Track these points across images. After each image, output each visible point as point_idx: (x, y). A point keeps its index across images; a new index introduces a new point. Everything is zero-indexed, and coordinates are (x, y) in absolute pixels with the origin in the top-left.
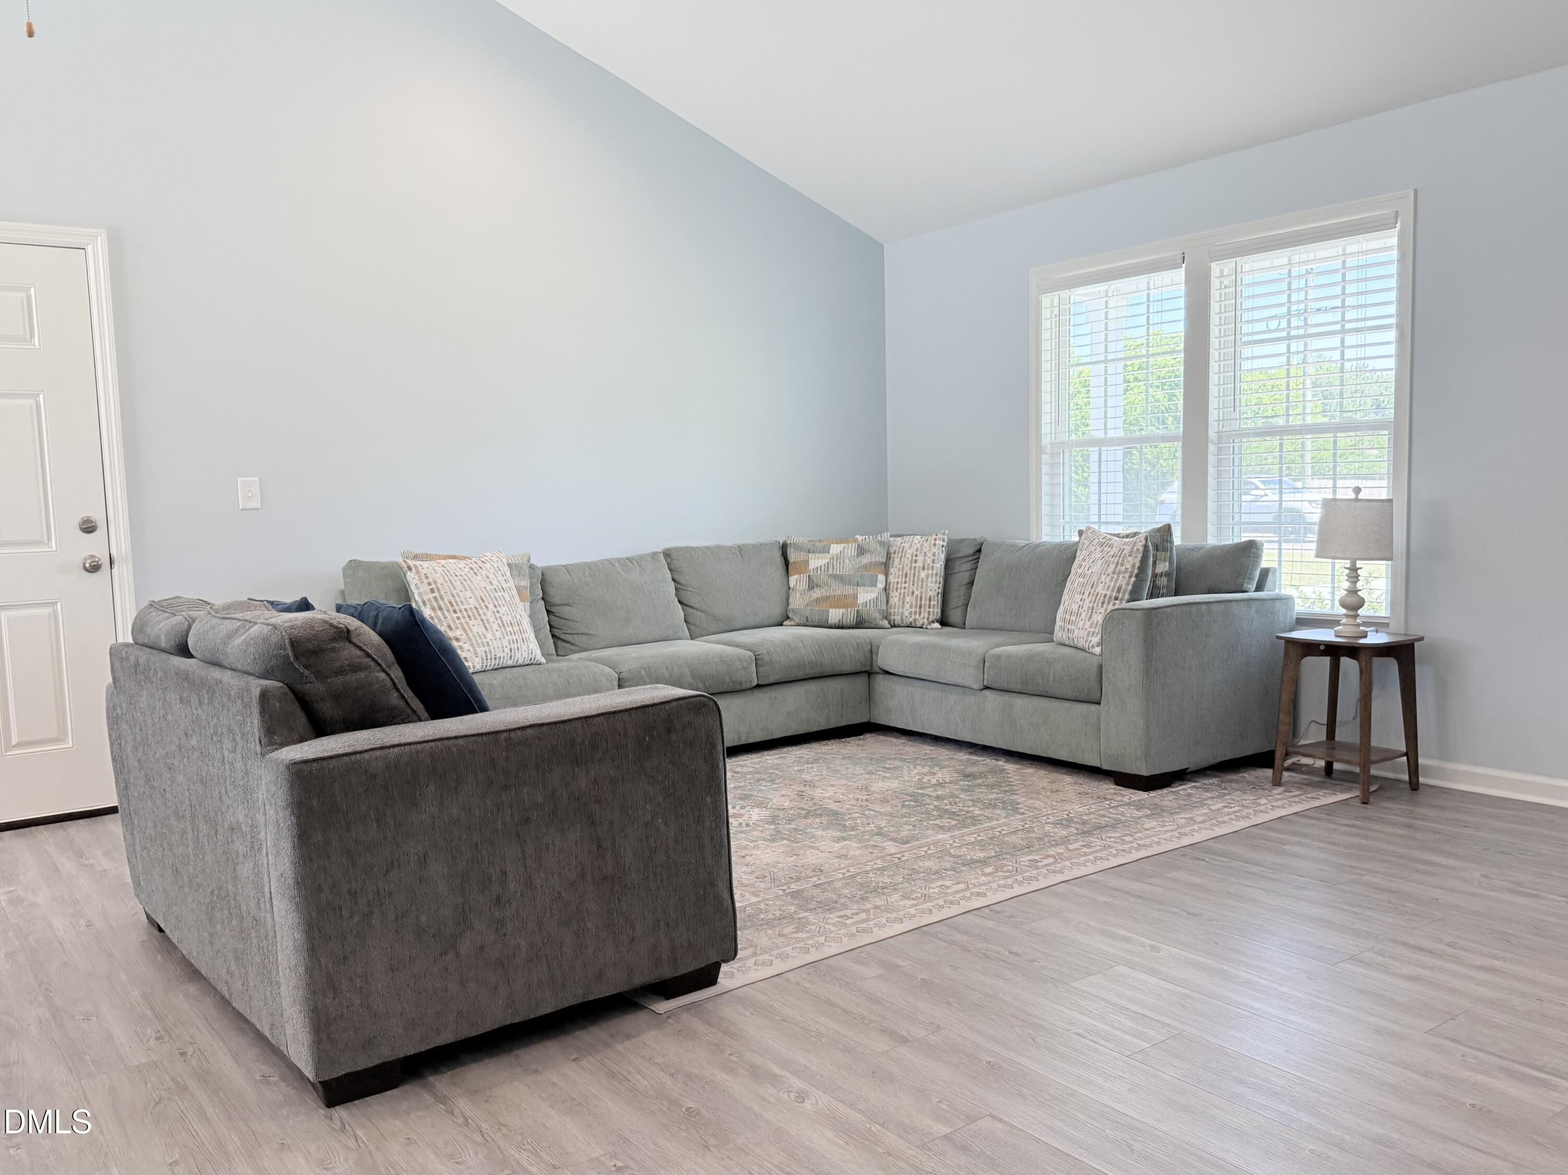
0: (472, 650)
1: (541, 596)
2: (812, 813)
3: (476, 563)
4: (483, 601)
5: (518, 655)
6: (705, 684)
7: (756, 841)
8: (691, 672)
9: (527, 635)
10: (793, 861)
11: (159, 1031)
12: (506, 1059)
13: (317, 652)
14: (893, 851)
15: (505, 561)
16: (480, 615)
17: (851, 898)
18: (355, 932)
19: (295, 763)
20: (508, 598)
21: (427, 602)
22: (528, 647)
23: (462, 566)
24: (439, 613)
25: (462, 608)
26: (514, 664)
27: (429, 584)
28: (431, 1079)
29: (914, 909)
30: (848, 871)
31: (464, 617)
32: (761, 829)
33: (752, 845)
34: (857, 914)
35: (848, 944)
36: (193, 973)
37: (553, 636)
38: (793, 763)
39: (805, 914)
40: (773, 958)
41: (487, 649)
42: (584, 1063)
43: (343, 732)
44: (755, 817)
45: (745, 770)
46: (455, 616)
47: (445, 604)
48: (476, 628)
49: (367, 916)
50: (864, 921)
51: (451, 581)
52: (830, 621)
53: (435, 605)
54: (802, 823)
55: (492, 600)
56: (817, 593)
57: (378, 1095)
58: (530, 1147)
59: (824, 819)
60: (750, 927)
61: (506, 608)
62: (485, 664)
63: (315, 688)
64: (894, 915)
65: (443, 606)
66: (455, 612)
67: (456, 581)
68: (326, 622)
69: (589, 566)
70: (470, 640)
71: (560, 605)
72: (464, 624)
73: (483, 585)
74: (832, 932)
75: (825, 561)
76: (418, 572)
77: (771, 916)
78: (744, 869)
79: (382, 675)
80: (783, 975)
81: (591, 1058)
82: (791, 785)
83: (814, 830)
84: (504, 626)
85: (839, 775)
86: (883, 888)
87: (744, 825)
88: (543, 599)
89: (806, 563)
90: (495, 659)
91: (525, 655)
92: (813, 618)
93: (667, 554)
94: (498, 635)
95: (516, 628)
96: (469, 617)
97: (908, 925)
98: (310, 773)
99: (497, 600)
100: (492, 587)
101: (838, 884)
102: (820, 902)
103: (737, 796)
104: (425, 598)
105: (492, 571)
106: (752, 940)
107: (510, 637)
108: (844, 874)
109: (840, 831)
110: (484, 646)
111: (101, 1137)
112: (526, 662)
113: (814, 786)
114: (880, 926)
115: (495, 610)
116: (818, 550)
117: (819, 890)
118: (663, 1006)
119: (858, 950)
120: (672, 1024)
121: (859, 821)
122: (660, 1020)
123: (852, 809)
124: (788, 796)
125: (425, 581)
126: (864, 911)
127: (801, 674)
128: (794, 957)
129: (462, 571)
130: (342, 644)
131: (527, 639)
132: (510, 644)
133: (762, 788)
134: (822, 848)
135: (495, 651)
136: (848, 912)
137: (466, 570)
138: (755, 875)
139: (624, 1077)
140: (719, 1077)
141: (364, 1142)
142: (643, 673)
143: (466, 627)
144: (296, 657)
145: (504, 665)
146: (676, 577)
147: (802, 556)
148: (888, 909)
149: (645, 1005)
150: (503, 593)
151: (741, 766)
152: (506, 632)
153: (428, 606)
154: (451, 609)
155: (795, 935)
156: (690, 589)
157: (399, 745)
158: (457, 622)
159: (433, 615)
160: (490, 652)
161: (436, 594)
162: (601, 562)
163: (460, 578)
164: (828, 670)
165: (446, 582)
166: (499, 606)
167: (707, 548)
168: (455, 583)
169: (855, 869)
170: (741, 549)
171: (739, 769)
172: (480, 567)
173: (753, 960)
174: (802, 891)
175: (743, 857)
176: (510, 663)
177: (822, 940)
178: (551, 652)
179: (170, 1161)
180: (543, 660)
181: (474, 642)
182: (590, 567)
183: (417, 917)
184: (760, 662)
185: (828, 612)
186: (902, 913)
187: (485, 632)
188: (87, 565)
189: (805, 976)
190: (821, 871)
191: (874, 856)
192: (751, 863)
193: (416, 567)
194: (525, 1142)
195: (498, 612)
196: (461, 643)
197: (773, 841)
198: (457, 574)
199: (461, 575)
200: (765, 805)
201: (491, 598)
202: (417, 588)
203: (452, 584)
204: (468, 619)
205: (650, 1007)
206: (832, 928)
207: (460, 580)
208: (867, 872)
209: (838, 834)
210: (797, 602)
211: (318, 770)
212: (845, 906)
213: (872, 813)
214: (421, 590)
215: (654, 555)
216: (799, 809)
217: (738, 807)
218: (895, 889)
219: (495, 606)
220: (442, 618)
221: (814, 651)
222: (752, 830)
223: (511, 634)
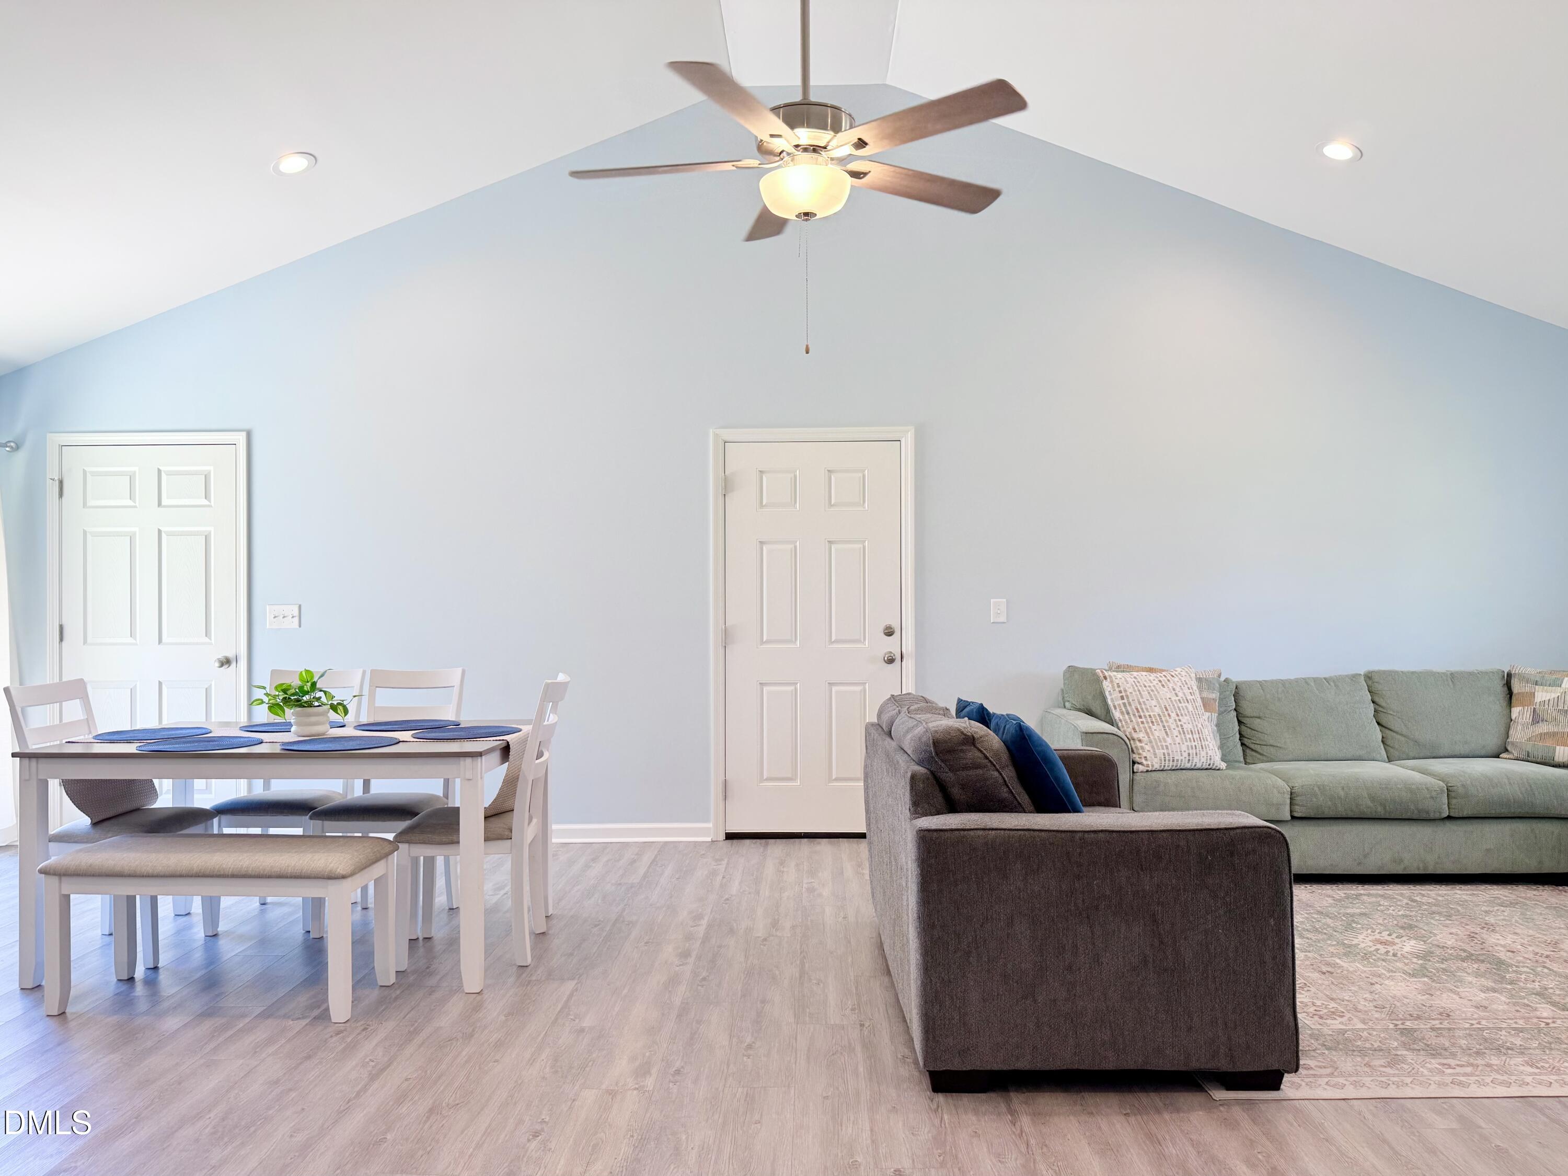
0: (1152, 751)
1: (1234, 707)
2: (1474, 958)
3: (1165, 676)
4: (1167, 710)
5: (1196, 760)
6: (1385, 808)
7: (1395, 972)
8: (1369, 795)
9: (1207, 743)
10: (1423, 1000)
11: (855, 1005)
12: (1075, 1097)
13: (951, 751)
14: (1545, 1014)
15: (1193, 675)
16: (1162, 722)
17: (1466, 1050)
18: (957, 964)
19: (922, 830)
20: (1191, 709)
21: (1117, 707)
22: (1207, 753)
23: (1151, 678)
24: (1127, 716)
25: (1147, 714)
26: (1193, 767)
27: (1120, 692)
28: (1012, 1094)
29: (1532, 1077)
30: (1479, 1023)
31: (1148, 722)
32: (1406, 961)
33: (1388, 975)
34: (1462, 1066)
35: (1433, 1091)
36: (889, 973)
37: (1243, 744)
38: (1485, 902)
39: (1405, 1052)
40: (1347, 1083)
41: (1165, 751)
42: (1132, 1119)
43: (966, 812)
44: (1407, 948)
45: (1425, 900)
46: (1140, 720)
47: (1132, 709)
48: (1158, 732)
49: (969, 953)
50: (1465, 1075)
51: (1139, 691)
52: (1556, 759)
53: (1124, 709)
54: (1453, 965)
55: (1175, 710)
56: (1543, 728)
57: (967, 1094)
58: (1057, 1169)
59: (1483, 967)
60: (1341, 1050)
61: (1188, 717)
62: (1163, 764)
63: (948, 776)
64: (1505, 1077)
65: (1130, 712)
66: (1140, 717)
67: (1144, 691)
68: (959, 730)
69: (1283, 682)
70: (1151, 742)
71: (1252, 717)
72: (1147, 728)
73: (1169, 696)
74: (1422, 1076)
75: (1554, 695)
76: (1112, 682)
77: (1368, 1045)
78: (1368, 996)
79: (996, 774)
80: (1349, 1101)
81: (1139, 1117)
82: (1467, 925)
83: (1465, 974)
84: (1184, 733)
85: (1531, 925)
86: (1508, 1048)
87: (1391, 954)
88: (1235, 709)
89: (1533, 695)
90: (1173, 761)
91: (1203, 760)
92: (1536, 753)
93: (1369, 677)
94: (1178, 740)
95: (1196, 736)
96: (1152, 722)
97: (1515, 1091)
98: (931, 839)
99: (1180, 710)
100: (1177, 698)
101: (1458, 1033)
102: (1428, 1046)
103: (1399, 924)
104: (1116, 703)
105: (1179, 684)
106: (1335, 1062)
107: (1189, 743)
108: (1472, 1024)
109: (1495, 981)
110: (1163, 749)
111: (794, 1066)
112: (1204, 767)
113: (1493, 931)
114: (1481, 1084)
115: (1177, 718)
116: (1548, 683)
117: (1433, 1034)
118: (1220, 1095)
119: (1442, 1100)
120: (1221, 1111)
121: (1523, 976)
122: (1213, 1105)
123: (1524, 963)
124: (1457, 935)
125: (1117, 689)
126: (1472, 1065)
127: (1504, 811)
128: (1369, 1088)
129: (1151, 682)
130: (968, 748)
131: (1207, 746)
132: (1188, 749)
133: (1432, 921)
134: (1463, 995)
135: (1173, 754)
136: (1452, 1062)
137: (1155, 683)
138: (1375, 1003)
139: (1158, 1140)
140: (1238, 1168)
141: (945, 1124)
142: (1316, 789)
143: (1148, 730)
144: (937, 754)
145: (1182, 767)
146: (1377, 699)
147: (1528, 688)
148: (1503, 1070)
149: (1207, 1089)
150: (1187, 704)
151: (1423, 895)
152: (1186, 738)
153: (1118, 709)
154: (1137, 714)
155: (1384, 1069)
156: (1391, 712)
157: (996, 829)
158: (1141, 725)
159: (1121, 717)
160: (1169, 754)
161: (1125, 701)
162: (1297, 680)
163: (1149, 689)
164: (1540, 811)
165: (1135, 691)
166: (1182, 715)
167: (1413, 673)
168: (1142, 693)
169: (1488, 1022)
170: (1453, 676)
171: (1418, 899)
172: (1169, 681)
173: (1326, 1080)
174: (1415, 1030)
175: (1372, 984)
176: (1188, 765)
177: (1408, 1080)
178: (1238, 759)
179: (826, 1095)
180: (1223, 765)
181: (1154, 744)
182: (1284, 684)
183: (1005, 965)
184: (1453, 794)
185: (1554, 750)
186: (1514, 1078)
187: (1166, 737)
188: (886, 659)
189: (1371, 1108)
190: (1448, 1016)
191: (1518, 1014)
192: (1377, 992)
193: (1110, 676)
194: (1055, 1164)
195: (1180, 720)
196: (1143, 745)
197: (1413, 976)
198: (1147, 685)
199: (1150, 686)
200: (1425, 939)
201: (1175, 708)
202: (1111, 695)
203: (1140, 693)
204: (1151, 724)
205: (1209, 1092)
206: (1426, 1072)
207: (1148, 690)
208: (1501, 1029)
209: (1491, 984)
210: (1518, 735)
211: (937, 838)
212: (1453, 1055)
213: (1546, 970)
214: (1113, 696)
215: (1354, 677)
216: (1461, 950)
217: (1394, 935)
218: (1522, 1053)
219: (1178, 715)
220: (1129, 721)
221: (1523, 789)
222: (1396, 961)
223: (1190, 741)
